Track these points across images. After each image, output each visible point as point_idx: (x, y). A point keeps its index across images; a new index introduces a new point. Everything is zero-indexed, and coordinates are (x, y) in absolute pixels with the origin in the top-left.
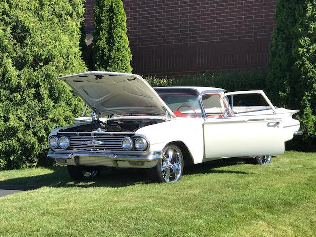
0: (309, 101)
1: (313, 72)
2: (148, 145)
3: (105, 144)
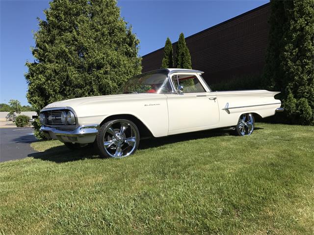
0: (291, 89)
1: (294, 68)
2: (76, 118)
3: (56, 119)
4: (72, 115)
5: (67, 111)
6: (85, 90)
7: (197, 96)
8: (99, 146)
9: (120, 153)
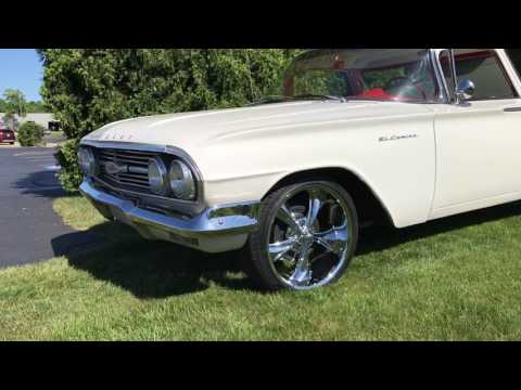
2: (198, 185)
3: (129, 172)
4: (186, 173)
5: (170, 159)
6: (175, 80)
7: (507, 110)
8: (254, 259)
9: (304, 273)
